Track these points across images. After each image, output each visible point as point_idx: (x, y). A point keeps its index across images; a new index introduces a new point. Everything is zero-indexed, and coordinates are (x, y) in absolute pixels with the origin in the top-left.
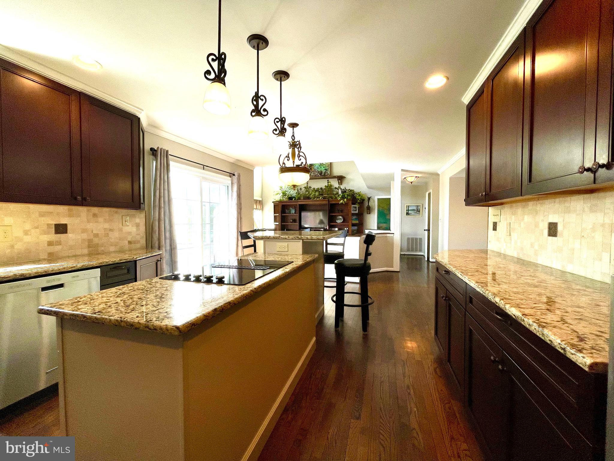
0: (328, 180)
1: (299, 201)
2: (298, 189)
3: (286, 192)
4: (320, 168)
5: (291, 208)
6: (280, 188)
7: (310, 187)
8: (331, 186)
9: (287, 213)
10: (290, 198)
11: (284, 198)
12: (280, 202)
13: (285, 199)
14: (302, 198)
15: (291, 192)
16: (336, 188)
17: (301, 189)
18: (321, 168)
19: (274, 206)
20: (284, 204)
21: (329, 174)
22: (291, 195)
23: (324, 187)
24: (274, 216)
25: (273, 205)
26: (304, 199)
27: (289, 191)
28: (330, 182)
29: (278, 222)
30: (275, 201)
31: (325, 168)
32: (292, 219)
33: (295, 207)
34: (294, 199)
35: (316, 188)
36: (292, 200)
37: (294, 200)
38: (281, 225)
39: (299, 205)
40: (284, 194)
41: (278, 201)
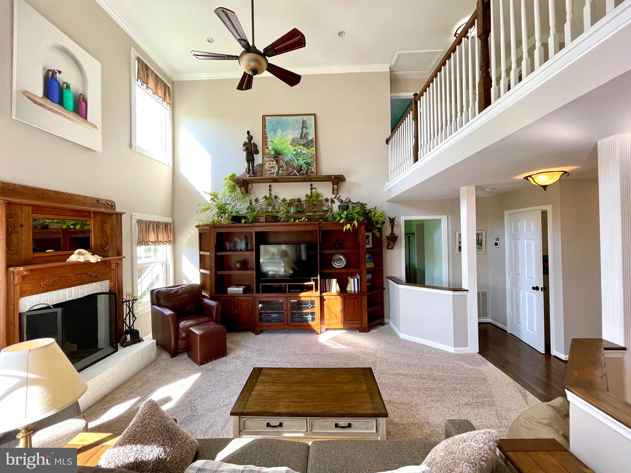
0: (311, 185)
1: (257, 224)
2: (250, 200)
3: (227, 206)
4: (296, 160)
5: (237, 239)
6: (213, 197)
7: (276, 197)
8: (318, 195)
9: (228, 248)
10: (236, 219)
11: (222, 217)
12: (213, 226)
13: (224, 220)
14: (262, 219)
15: (238, 207)
16: (327, 200)
17: (257, 200)
18: (298, 160)
19: (200, 235)
20: (221, 230)
21: (313, 173)
22: (237, 212)
23: (303, 198)
24: (201, 255)
25: (196, 232)
26: (266, 222)
27: (233, 204)
28: (315, 189)
29: (209, 267)
30: (201, 223)
31: (305, 161)
32: (240, 261)
33: (246, 237)
34: (243, 221)
35: (288, 198)
36: (240, 222)
37: (245, 222)
38: (217, 276)
39: (256, 232)
40: (222, 210)
41: (207, 225)
